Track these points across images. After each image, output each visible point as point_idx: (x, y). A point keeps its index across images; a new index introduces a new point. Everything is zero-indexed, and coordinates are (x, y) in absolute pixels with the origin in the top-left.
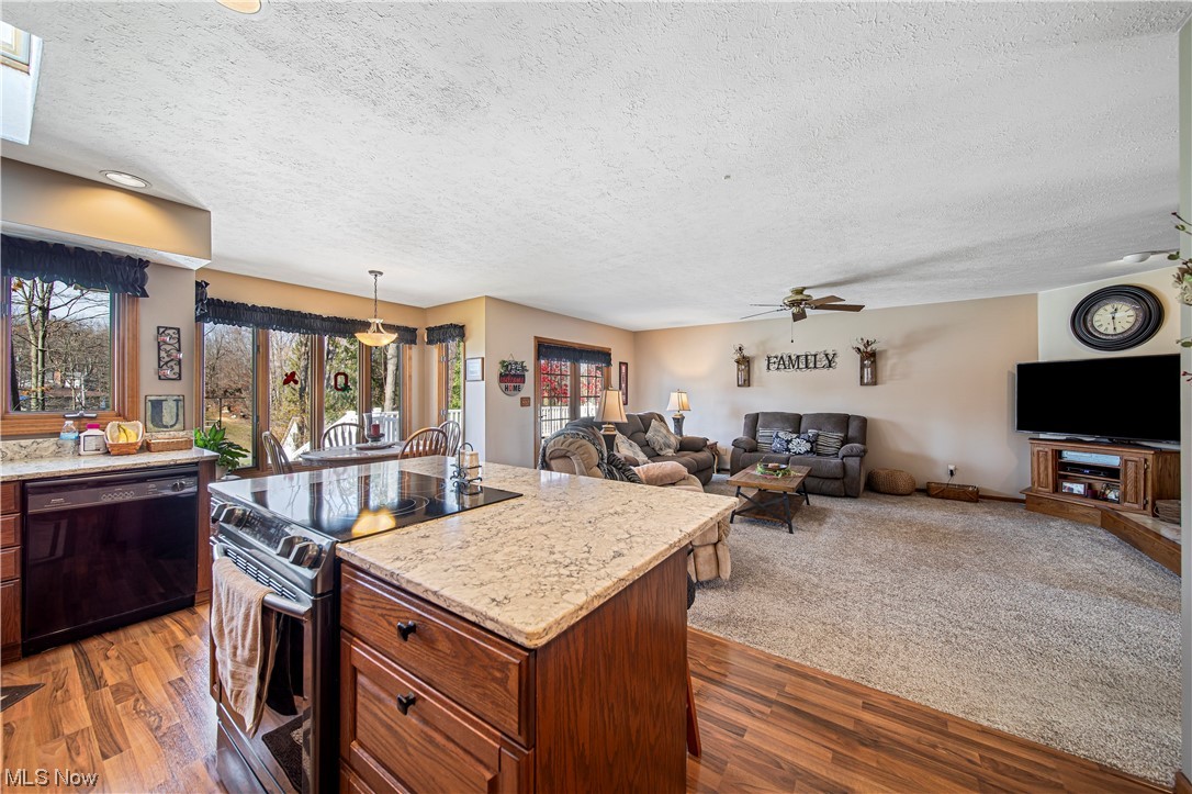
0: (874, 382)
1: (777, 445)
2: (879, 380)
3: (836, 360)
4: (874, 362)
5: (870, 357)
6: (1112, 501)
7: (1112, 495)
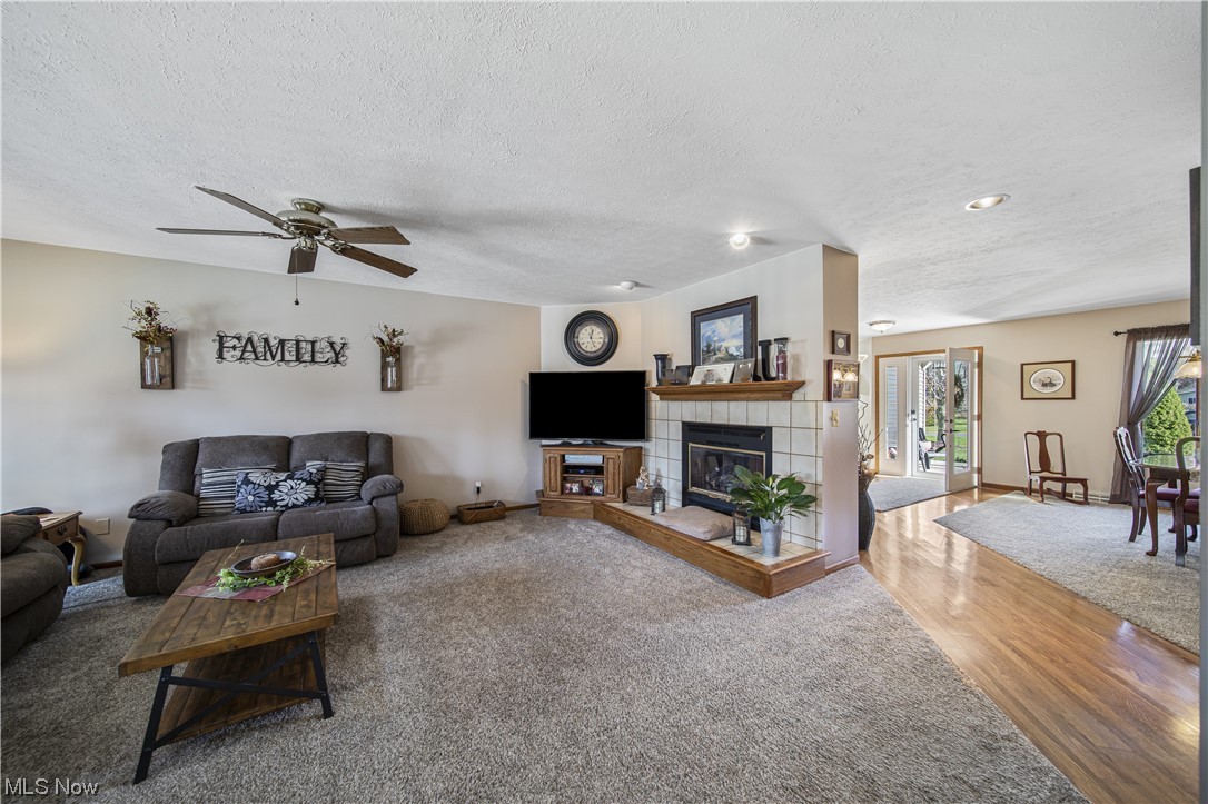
0: (399, 388)
1: (246, 497)
2: (404, 386)
3: (347, 352)
4: (398, 361)
5: (393, 352)
6: (598, 494)
7: (597, 489)
